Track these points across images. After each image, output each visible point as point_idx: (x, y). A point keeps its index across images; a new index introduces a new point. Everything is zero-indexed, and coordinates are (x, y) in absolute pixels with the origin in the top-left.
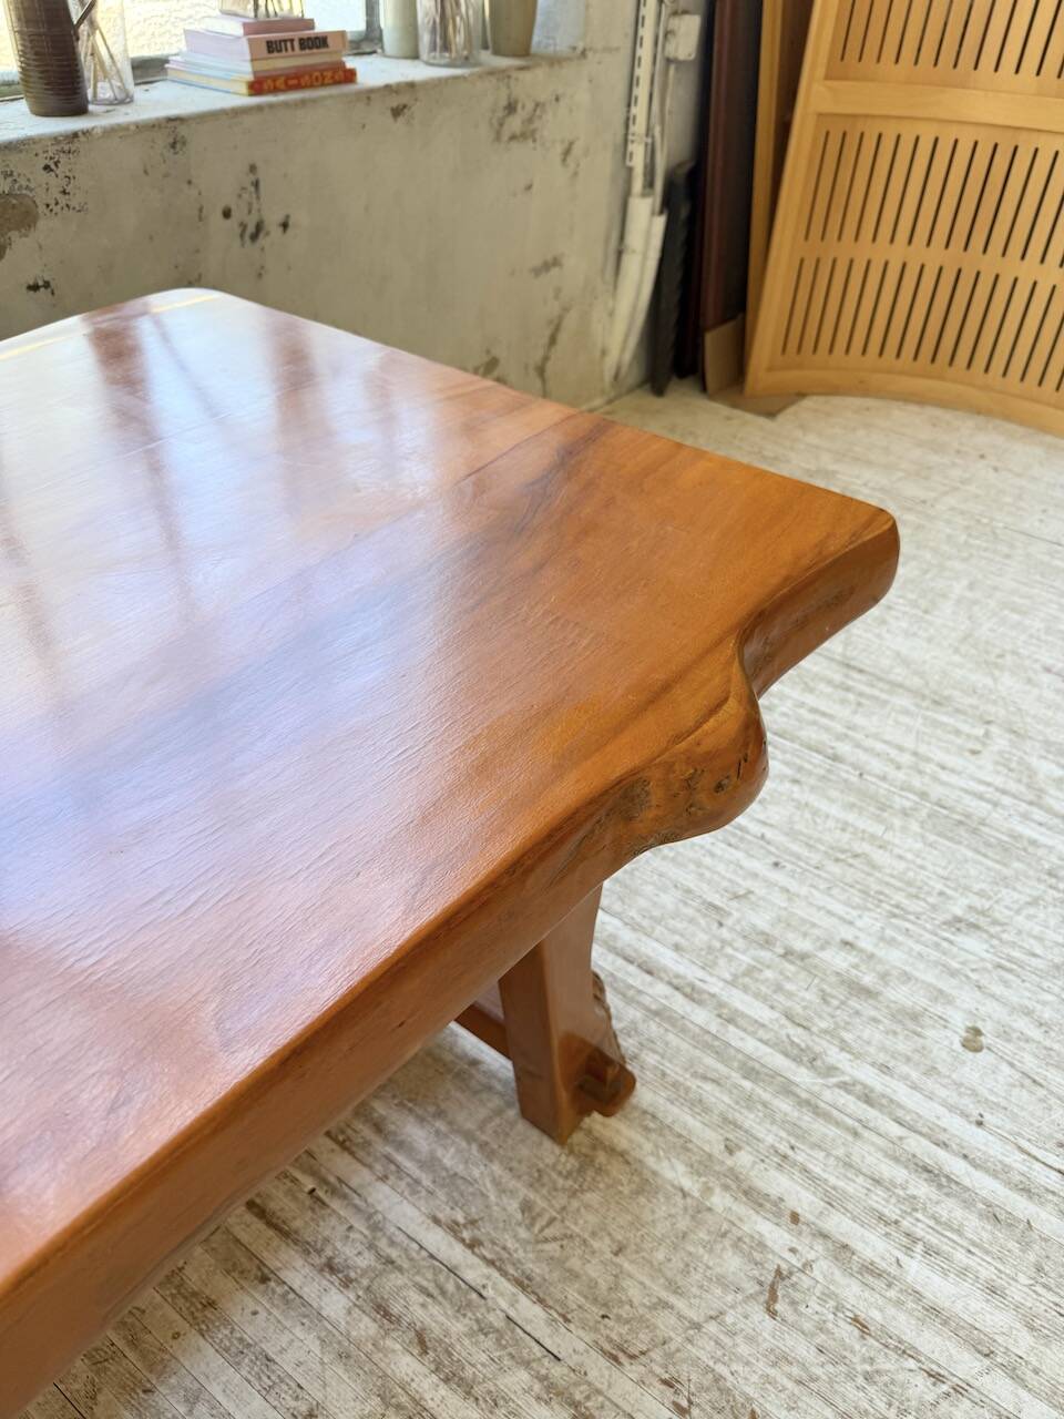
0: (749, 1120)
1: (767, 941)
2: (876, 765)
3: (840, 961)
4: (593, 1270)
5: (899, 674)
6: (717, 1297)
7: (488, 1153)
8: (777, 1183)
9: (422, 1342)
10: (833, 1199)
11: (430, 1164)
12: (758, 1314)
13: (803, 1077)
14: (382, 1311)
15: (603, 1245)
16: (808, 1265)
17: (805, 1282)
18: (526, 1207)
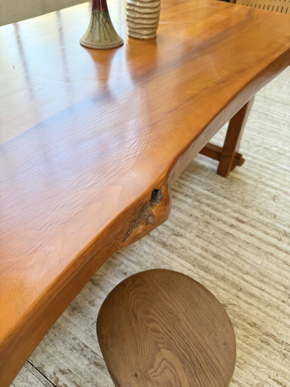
0: (263, 174)
1: (259, 146)
2: (275, 116)
3: (276, 149)
4: (238, 196)
5: (277, 99)
6: (263, 199)
7: (211, 180)
8: (271, 183)
9: (208, 205)
10: (282, 185)
11: (200, 181)
12: (272, 202)
13: (272, 168)
14: (199, 201)
15: (239, 192)
16: (280, 195)
17: (280, 197)
18: (222, 187)
